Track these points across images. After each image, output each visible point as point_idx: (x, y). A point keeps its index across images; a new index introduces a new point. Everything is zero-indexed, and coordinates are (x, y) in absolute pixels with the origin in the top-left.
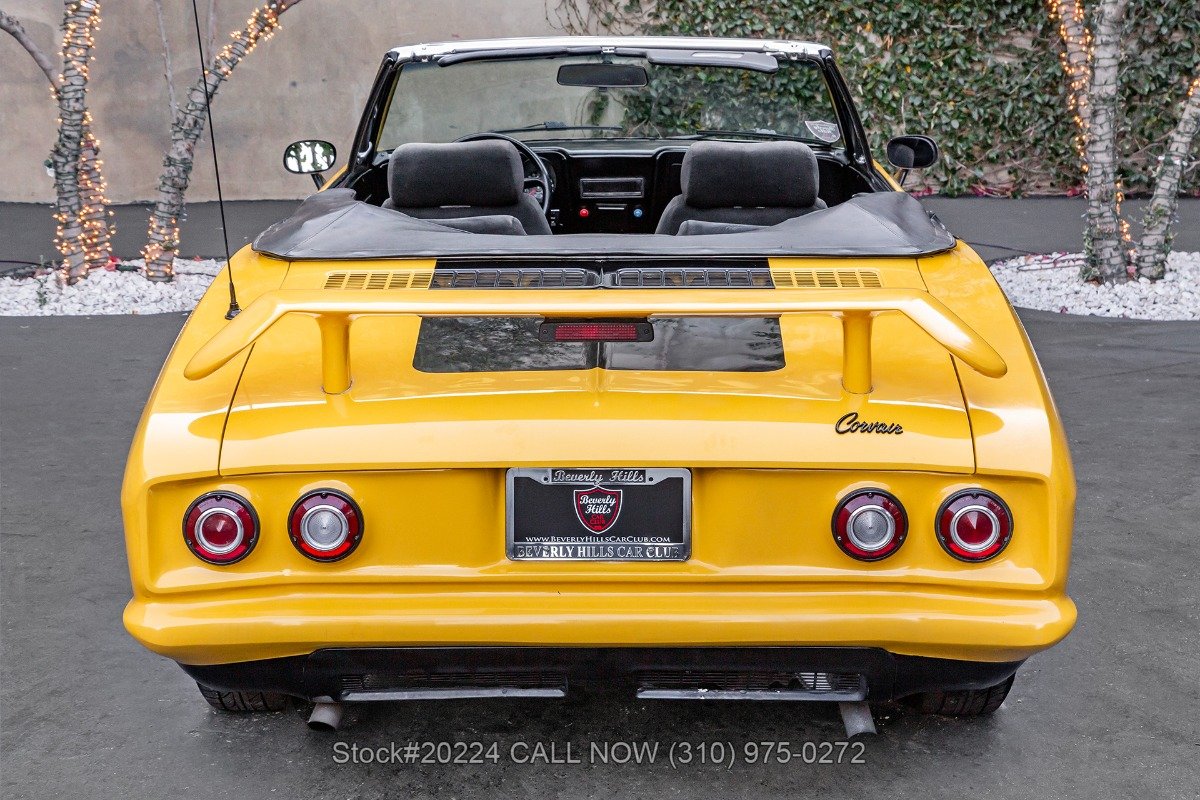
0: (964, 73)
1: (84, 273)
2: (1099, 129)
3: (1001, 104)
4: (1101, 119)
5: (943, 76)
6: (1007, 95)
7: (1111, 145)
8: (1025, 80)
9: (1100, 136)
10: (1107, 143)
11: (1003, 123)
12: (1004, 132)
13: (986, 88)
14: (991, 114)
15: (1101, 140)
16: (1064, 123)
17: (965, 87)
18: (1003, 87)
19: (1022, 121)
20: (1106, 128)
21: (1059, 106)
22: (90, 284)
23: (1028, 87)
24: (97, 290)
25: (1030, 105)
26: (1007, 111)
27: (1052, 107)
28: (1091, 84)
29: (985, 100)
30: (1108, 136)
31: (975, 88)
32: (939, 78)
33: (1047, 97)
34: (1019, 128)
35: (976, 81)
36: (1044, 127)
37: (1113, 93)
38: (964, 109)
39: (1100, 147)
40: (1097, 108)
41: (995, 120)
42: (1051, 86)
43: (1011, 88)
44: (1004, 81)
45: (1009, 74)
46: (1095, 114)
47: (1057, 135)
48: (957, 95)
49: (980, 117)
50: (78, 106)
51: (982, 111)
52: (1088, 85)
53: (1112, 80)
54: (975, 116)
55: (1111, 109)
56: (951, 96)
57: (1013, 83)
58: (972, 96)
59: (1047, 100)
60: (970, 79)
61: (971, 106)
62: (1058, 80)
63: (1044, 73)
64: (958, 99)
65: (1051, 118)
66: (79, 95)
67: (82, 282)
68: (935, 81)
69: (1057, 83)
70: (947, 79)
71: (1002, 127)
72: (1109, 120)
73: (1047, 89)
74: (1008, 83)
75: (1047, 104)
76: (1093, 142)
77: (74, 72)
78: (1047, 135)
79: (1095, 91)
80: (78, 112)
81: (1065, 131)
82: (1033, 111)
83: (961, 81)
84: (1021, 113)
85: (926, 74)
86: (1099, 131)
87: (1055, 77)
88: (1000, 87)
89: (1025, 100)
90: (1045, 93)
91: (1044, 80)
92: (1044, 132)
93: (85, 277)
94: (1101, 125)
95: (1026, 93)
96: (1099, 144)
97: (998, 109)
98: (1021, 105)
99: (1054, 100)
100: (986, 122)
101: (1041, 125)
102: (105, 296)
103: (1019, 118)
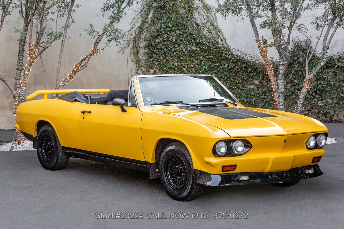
0: (242, 90)
1: (23, 141)
2: (280, 100)
3: (252, 98)
4: (281, 98)
5: (236, 91)
6: (253, 96)
7: (283, 104)
8: (258, 92)
9: (281, 102)
10: (282, 103)
11: (253, 103)
12: (253, 105)
13: (248, 94)
14: (249, 101)
15: (281, 103)
16: (268, 103)
17: (242, 94)
18: (252, 94)
19: (257, 103)
20: (282, 100)
21: (267, 99)
22: (25, 144)
23: (258, 94)
24: (27, 145)
25: (259, 98)
26: (254, 100)
27: (265, 99)
28: (278, 89)
29: (248, 97)
30: (282, 102)
31: (245, 94)
32: (235, 91)
33: (264, 96)
34: (257, 104)
35: (245, 92)
36: (263, 104)
37: (283, 91)
38: (242, 99)
39: (281, 104)
40: (279, 95)
41: (251, 102)
42: (264, 93)
43: (254, 94)
44: (252, 92)
45: (254, 90)
46: (279, 96)
47: (267, 106)
48: (240, 96)
49: (247, 101)
50: (24, 98)
51: (247, 100)
52: (277, 89)
53: (283, 88)
54: (246, 101)
55: (283, 95)
56: (239, 96)
57: (254, 93)
58: (244, 96)
59: (264, 97)
60: (244, 92)
61: (244, 99)
62: (266, 92)
63: (262, 90)
64: (241, 97)
65: (265, 102)
66: (24, 95)
67: (22, 143)
68: (234, 92)
69: (266, 93)
70: (237, 92)
71: (252, 104)
72: (282, 98)
73: (264, 94)
74: (253, 93)
75: (264, 98)
76: (279, 103)
77: (23, 90)
78: (264, 106)
79: (279, 91)
80: (23, 100)
81: (269, 105)
82: (260, 100)
83: (241, 92)
84: (257, 100)
85: (232, 91)
86: (280, 101)
87: (265, 91)
88: (251, 94)
89: (258, 97)
90: (263, 95)
91: (262, 92)
92: (263, 105)
93: (23, 142)
94: (281, 99)
95: (258, 95)
96: (280, 104)
97: (251, 99)
98: (257, 98)
99: (265, 97)
100: (248, 103)
101: (262, 104)
102: (29, 146)
103: (257, 102)
